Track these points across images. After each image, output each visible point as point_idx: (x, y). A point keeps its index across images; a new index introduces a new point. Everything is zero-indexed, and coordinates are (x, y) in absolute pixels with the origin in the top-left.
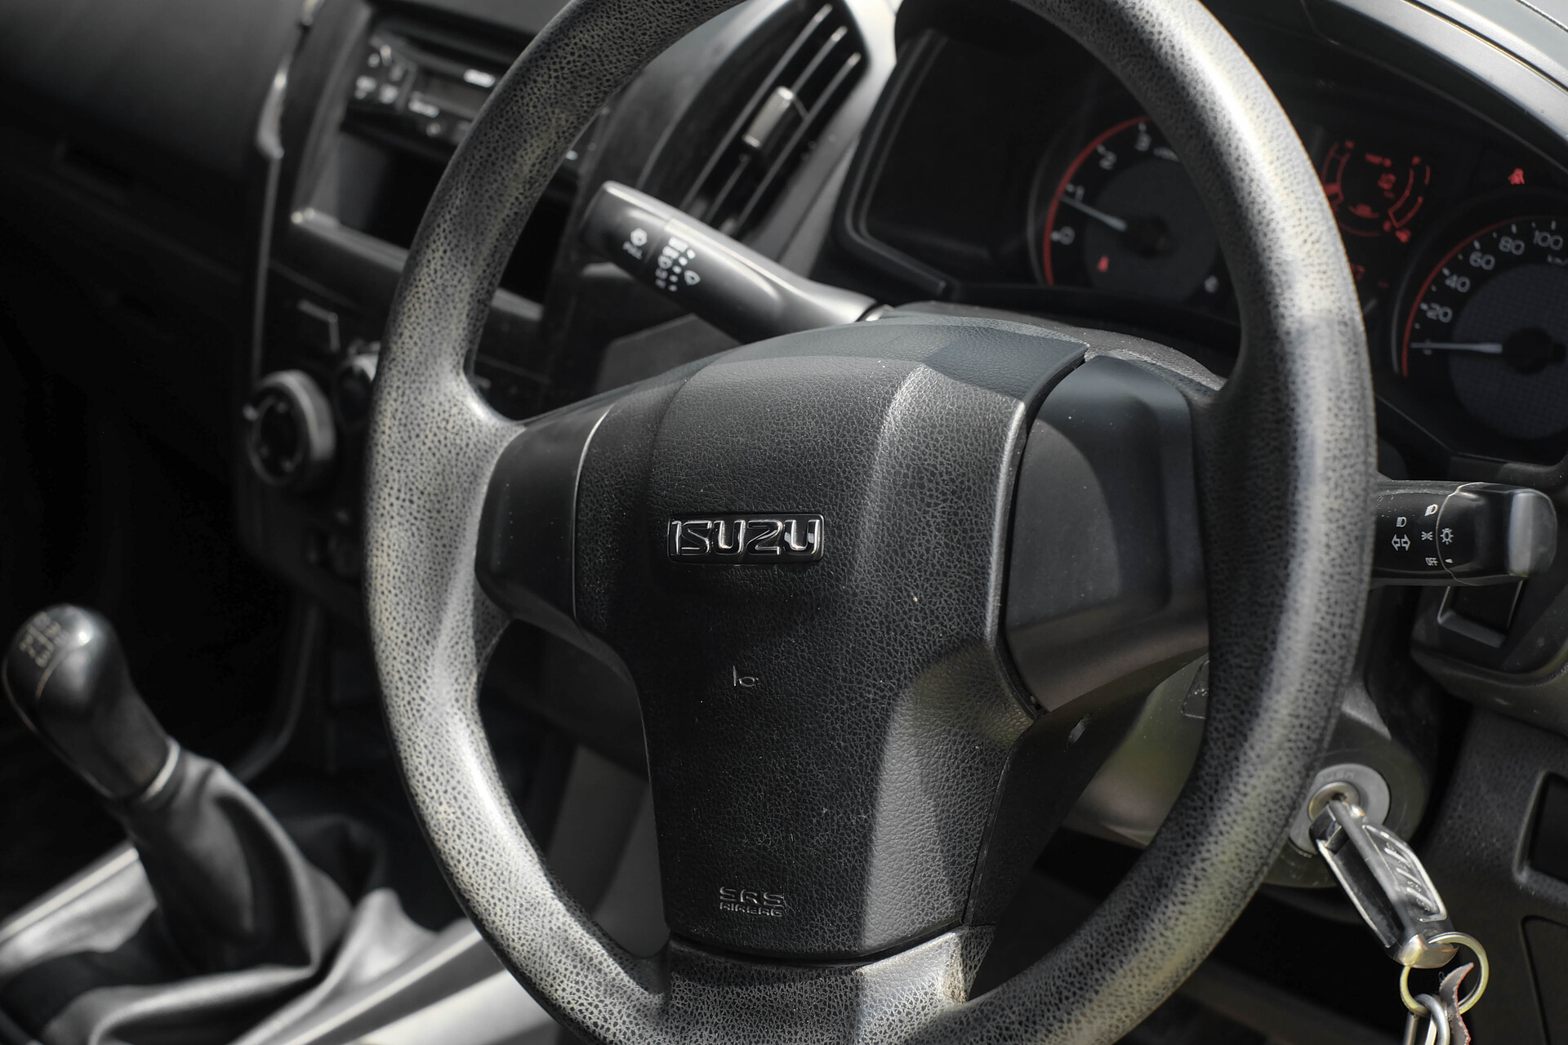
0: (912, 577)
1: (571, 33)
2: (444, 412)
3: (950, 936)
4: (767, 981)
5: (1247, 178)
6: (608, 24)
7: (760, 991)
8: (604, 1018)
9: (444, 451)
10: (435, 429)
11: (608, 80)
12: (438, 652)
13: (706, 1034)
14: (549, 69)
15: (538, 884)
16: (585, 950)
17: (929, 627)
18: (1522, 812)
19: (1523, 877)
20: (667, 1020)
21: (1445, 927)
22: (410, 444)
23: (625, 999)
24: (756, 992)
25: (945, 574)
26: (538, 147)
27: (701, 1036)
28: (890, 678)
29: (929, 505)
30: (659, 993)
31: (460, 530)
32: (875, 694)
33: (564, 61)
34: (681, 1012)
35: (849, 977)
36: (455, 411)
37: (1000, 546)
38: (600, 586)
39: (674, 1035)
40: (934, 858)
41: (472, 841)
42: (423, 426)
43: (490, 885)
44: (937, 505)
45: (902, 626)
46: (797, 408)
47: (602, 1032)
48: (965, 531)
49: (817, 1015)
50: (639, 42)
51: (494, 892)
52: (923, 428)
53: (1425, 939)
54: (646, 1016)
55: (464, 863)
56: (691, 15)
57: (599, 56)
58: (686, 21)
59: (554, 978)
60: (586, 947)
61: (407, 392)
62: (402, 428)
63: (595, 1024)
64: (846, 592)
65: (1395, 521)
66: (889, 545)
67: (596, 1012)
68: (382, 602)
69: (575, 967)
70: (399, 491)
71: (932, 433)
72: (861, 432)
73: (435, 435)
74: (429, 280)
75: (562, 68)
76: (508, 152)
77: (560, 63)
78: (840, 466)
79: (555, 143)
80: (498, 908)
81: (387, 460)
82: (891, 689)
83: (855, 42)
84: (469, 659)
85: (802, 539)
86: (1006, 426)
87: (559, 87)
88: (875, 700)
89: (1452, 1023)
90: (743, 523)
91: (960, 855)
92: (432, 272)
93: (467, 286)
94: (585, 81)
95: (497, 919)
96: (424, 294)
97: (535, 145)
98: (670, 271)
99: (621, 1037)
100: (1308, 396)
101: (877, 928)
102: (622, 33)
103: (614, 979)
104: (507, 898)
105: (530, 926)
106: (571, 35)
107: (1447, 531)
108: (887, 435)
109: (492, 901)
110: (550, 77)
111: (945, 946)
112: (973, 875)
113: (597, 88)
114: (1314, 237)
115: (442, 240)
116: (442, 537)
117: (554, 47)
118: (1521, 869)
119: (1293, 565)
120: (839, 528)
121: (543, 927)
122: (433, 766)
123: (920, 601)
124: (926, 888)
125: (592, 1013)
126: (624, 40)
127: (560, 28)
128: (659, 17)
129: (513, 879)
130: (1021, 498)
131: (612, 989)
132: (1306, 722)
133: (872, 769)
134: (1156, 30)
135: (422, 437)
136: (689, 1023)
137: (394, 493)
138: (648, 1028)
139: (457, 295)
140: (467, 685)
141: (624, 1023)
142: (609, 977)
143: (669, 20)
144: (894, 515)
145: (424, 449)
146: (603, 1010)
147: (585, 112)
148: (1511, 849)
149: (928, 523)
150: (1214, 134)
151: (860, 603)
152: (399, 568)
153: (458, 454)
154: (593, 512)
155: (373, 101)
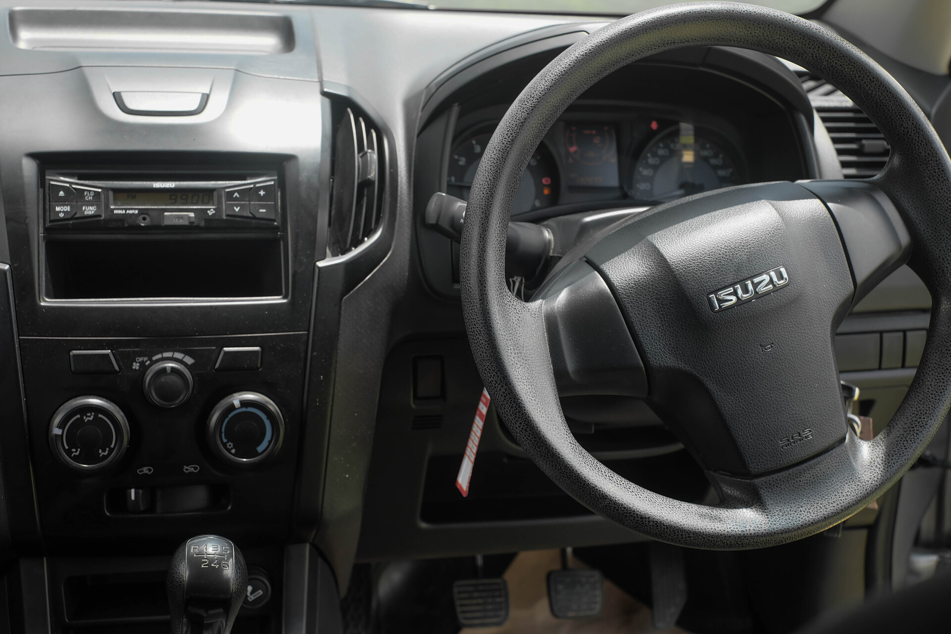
4: (811, 468)
17: (833, 295)
24: (808, 475)
45: (824, 299)
49: (838, 469)
66: (808, 269)
90: (749, 282)
123: (826, 286)
155: (76, 216)
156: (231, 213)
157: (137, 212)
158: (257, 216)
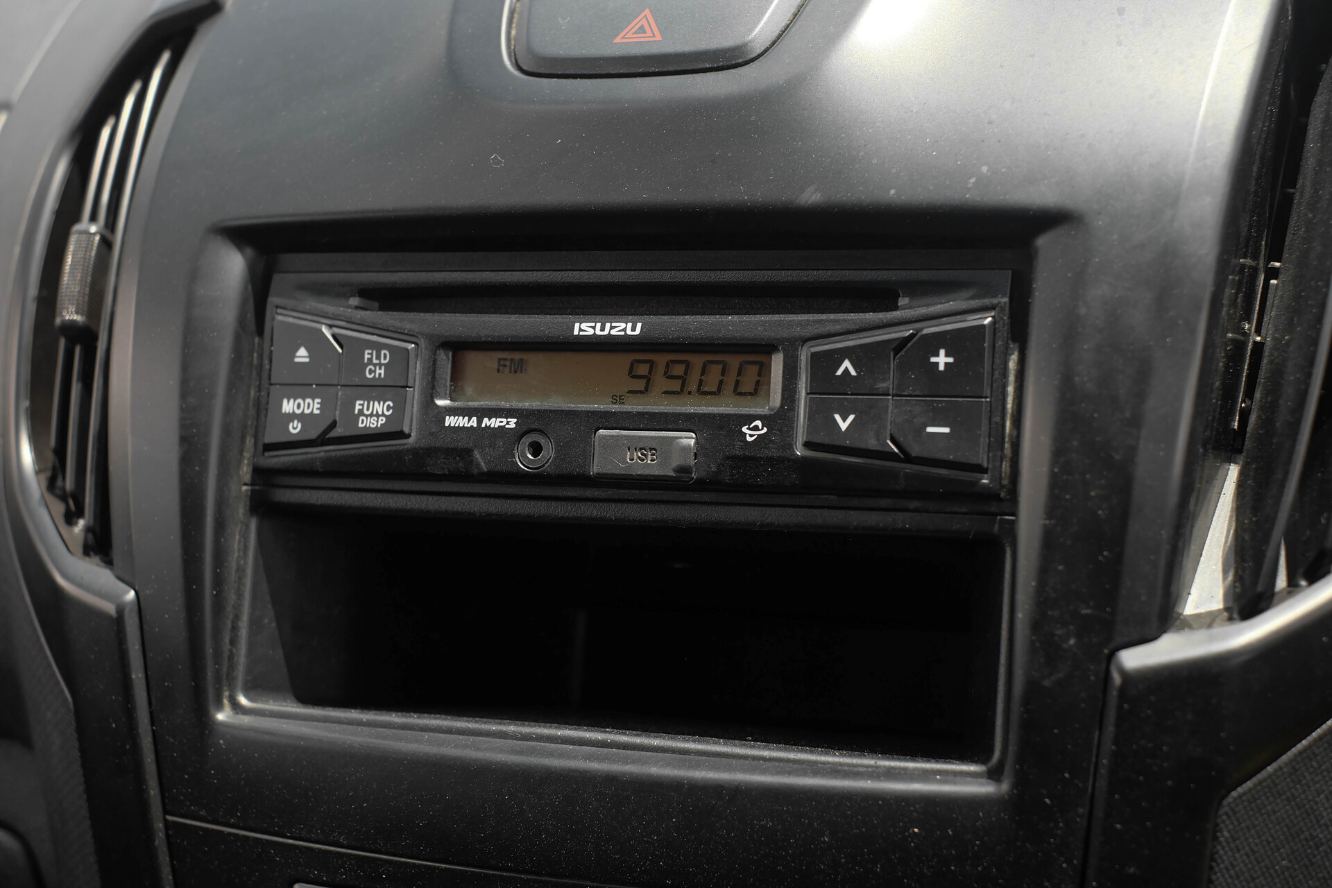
155: (333, 434)
156: (820, 438)
157: (512, 423)
158: (915, 451)
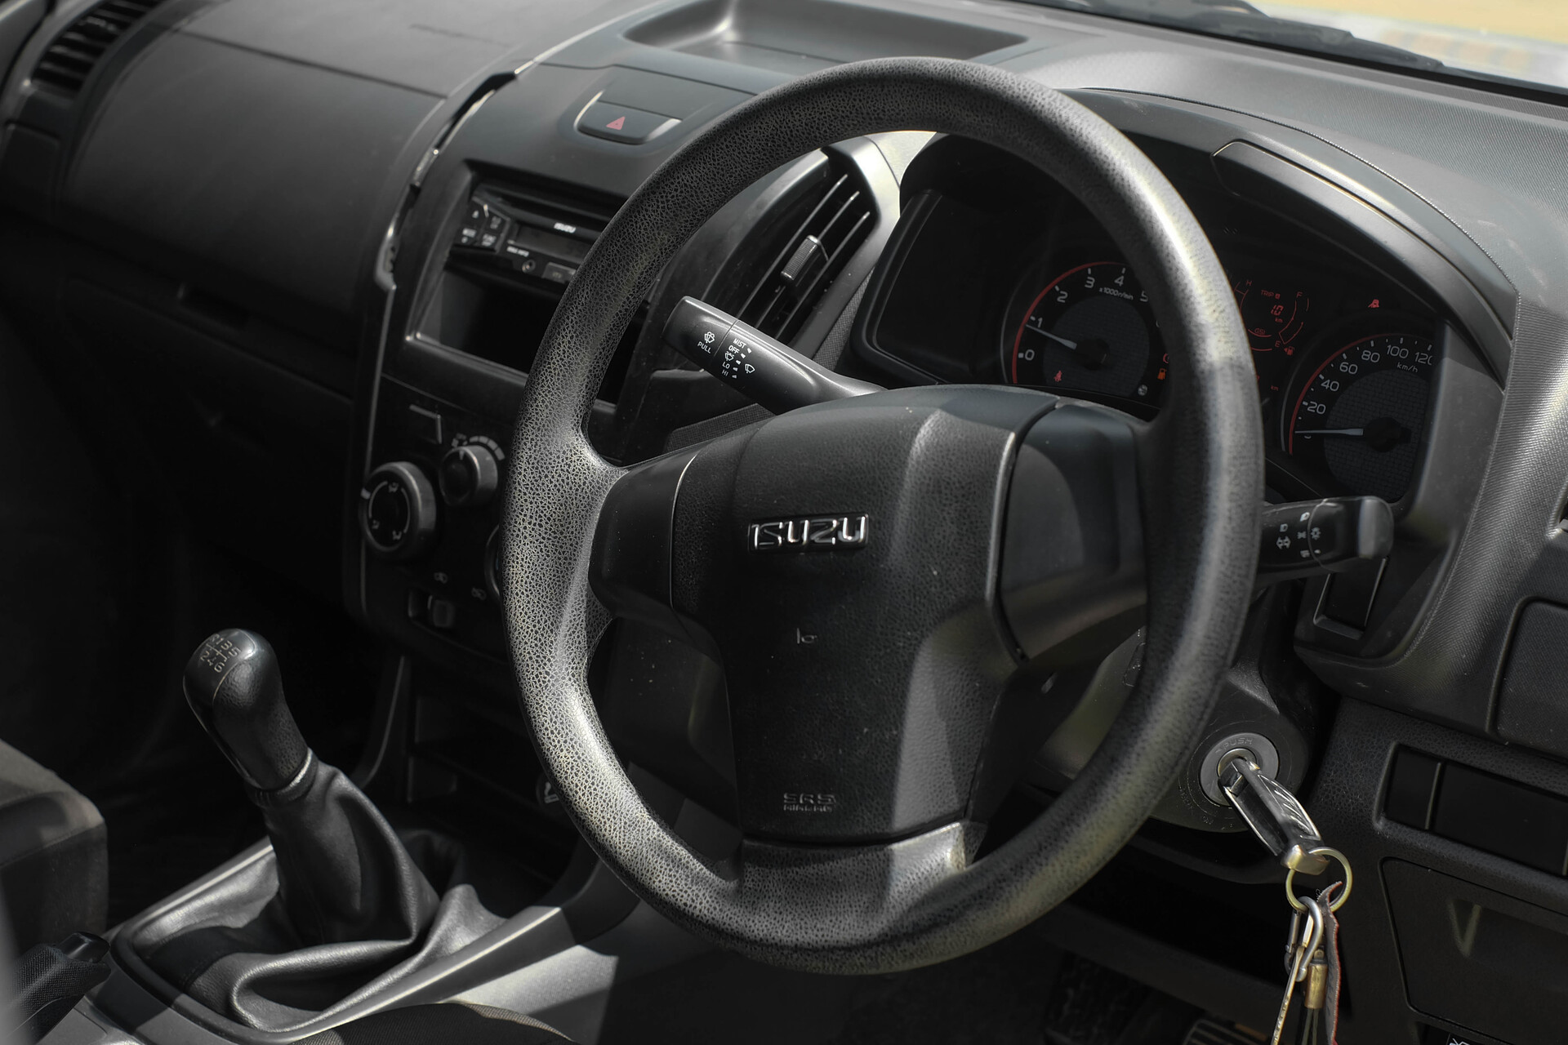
0: (932, 557)
1: (676, 175)
2: (567, 458)
3: (956, 825)
4: (820, 861)
5: (1174, 269)
6: (704, 168)
7: (814, 868)
8: (692, 899)
9: (567, 488)
10: (559, 471)
11: (701, 211)
12: (560, 638)
13: (772, 904)
14: (658, 202)
15: (637, 808)
16: (675, 853)
17: (945, 592)
18: (1379, 775)
19: (1380, 825)
20: (741, 898)
21: (1318, 844)
22: (540, 482)
23: (707, 885)
24: (811, 870)
25: (957, 554)
26: (646, 260)
27: (768, 906)
28: (915, 630)
29: (945, 505)
30: (734, 880)
31: (578, 547)
32: (905, 643)
33: (670, 196)
34: (752, 890)
35: (882, 852)
36: (575, 458)
37: (997, 533)
38: (692, 579)
39: (746, 907)
40: (945, 765)
41: (586, 777)
42: (550, 469)
43: (601, 808)
44: (951, 505)
45: (925, 593)
46: (848, 441)
47: (691, 910)
48: (971, 523)
49: (858, 882)
50: (727, 182)
51: (604, 814)
52: (940, 451)
53: (1305, 850)
54: (724, 896)
55: (580, 794)
56: (767, 162)
57: (696, 192)
58: (763, 167)
59: (653, 873)
60: (676, 851)
61: (539, 443)
62: (534, 471)
63: (685, 904)
64: (885, 569)
65: (1279, 528)
66: (915, 534)
67: (685, 896)
68: (516, 601)
69: (668, 865)
70: (531, 517)
71: (947, 455)
72: (896, 455)
73: (560, 476)
74: (558, 358)
75: (668, 201)
76: (623, 263)
77: (667, 197)
78: (880, 479)
79: (659, 257)
80: (607, 825)
81: (522, 494)
82: (916, 639)
83: (867, 202)
84: (582, 645)
85: (851, 532)
86: (1002, 448)
87: (664, 215)
88: (904, 647)
89: (1325, 917)
90: (807, 522)
91: (964, 764)
92: (561, 353)
93: (588, 364)
94: (684, 210)
95: (607, 833)
96: (555, 369)
97: (644, 258)
98: (733, 363)
99: (706, 912)
100: (1216, 415)
101: (903, 816)
102: (715, 175)
103: (698, 873)
104: (614, 818)
105: (632, 838)
106: (675, 176)
107: (1316, 530)
108: (914, 458)
109: (603, 821)
110: (658, 207)
111: (952, 832)
112: (973, 780)
113: (693, 216)
114: (1221, 308)
115: (570, 328)
116: (564, 552)
117: (662, 185)
118: (1378, 819)
119: (1206, 531)
120: (879, 523)
121: (642, 838)
122: (555, 723)
123: (938, 574)
124: (939, 787)
125: (682, 896)
126: (716, 180)
127: (667, 171)
128: (743, 164)
129: (619, 805)
130: (1012, 499)
131: (697, 879)
132: (1215, 642)
133: (901, 697)
134: (1111, 167)
135: (550, 477)
136: (758, 898)
137: (527, 519)
138: (726, 904)
139: (579, 370)
140: (581, 665)
141: (708, 902)
142: (694, 872)
143: (749, 166)
144: (920, 513)
145: (551, 486)
146: (691, 894)
147: (682, 234)
148: (1371, 803)
149: (944, 518)
150: (1151, 238)
151: (894, 576)
152: (530, 575)
153: (577, 490)
154: (688, 526)
155: (474, 245)
157: (527, 254)
